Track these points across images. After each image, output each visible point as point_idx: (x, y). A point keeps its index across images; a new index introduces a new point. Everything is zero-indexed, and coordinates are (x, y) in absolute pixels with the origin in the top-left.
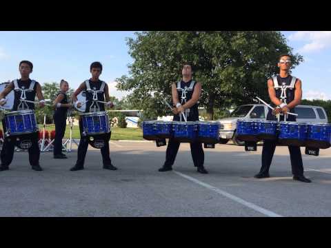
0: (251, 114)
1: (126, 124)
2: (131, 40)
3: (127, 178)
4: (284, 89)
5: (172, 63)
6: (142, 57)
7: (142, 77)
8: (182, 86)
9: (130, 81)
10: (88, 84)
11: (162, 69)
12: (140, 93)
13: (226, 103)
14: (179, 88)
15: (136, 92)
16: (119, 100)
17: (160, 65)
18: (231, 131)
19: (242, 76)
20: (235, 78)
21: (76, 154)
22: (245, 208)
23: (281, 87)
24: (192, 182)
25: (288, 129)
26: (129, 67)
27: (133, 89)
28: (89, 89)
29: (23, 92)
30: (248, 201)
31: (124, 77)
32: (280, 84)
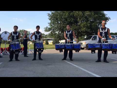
0: (92, 39)
1: (48, 43)
2: (49, 14)
3: (49, 64)
4: (103, 32)
5: (64, 22)
6: (53, 20)
7: (53, 27)
8: (68, 32)
9: (49, 28)
10: (36, 33)
11: (60, 23)
12: (53, 32)
13: (83, 35)
14: (67, 33)
15: (51, 32)
16: (46, 35)
17: (59, 22)
18: (85, 45)
19: (89, 25)
20: (86, 26)
21: (33, 55)
22: (89, 74)
23: (102, 31)
24: (71, 65)
25: (105, 45)
26: (49, 23)
27: (50, 31)
28: (36, 34)
29: (15, 36)
30: (90, 71)
31: (47, 27)
32: (102, 30)
